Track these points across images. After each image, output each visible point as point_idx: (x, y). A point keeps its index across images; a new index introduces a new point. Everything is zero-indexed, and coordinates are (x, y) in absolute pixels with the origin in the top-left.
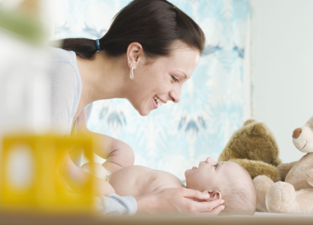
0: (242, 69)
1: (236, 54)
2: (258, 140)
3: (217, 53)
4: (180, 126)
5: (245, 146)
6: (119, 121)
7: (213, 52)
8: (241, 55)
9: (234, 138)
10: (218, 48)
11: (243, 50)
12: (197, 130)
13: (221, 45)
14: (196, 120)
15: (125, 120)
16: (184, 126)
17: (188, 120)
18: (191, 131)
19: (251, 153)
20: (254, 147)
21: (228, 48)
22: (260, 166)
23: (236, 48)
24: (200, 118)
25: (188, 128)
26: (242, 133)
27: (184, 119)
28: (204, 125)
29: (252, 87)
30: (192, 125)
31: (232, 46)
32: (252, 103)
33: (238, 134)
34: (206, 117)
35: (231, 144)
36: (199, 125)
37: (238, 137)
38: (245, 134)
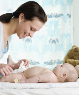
0: (70, 22)
1: (68, 16)
2: (77, 53)
3: (62, 16)
4: (50, 42)
5: (73, 55)
6: (29, 41)
7: (60, 16)
8: (70, 17)
9: (69, 52)
10: (62, 15)
11: (70, 15)
12: (56, 43)
13: (63, 14)
14: (55, 39)
15: (31, 41)
16: (51, 42)
17: (52, 40)
18: (54, 43)
19: (75, 57)
20: (75, 55)
21: (66, 15)
22: (78, 62)
23: (68, 15)
24: (56, 39)
25: (52, 42)
26: (72, 50)
27: (51, 39)
28: (58, 41)
29: (74, 29)
30: (54, 41)
31: (67, 14)
32: (74, 34)
33: (70, 51)
34: (58, 38)
35: (68, 54)
36: (56, 41)
37: (70, 52)
38: (72, 51)
